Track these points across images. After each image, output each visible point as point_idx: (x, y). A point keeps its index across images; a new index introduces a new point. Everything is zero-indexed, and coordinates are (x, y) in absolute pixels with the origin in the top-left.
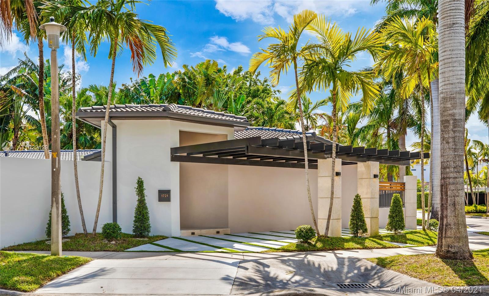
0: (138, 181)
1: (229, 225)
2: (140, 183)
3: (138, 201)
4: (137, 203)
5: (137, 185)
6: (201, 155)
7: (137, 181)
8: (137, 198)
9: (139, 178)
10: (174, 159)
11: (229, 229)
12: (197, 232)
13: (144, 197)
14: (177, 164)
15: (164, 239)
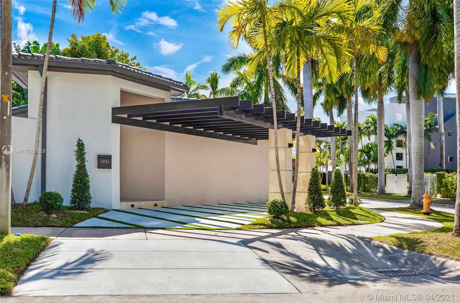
0: (79, 143)
1: (166, 197)
2: (81, 146)
3: (77, 166)
4: (76, 169)
5: (77, 148)
6: (141, 118)
7: (76, 143)
8: (76, 163)
9: (79, 140)
10: (115, 120)
11: (166, 202)
12: (136, 204)
13: (84, 162)
14: (118, 126)
15: (106, 212)
